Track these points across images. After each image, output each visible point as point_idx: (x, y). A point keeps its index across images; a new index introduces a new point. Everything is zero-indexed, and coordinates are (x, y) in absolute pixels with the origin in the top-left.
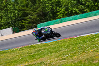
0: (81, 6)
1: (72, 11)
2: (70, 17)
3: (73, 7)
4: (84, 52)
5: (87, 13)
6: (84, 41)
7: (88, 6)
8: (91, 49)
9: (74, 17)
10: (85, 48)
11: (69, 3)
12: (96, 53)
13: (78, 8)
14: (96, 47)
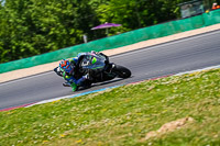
0: (38, 38)
1: (18, 48)
2: (16, 62)
3: (21, 40)
4: (46, 138)
5: (51, 53)
6: (46, 115)
7: (54, 37)
8: (62, 132)
9: (22, 61)
10: (48, 130)
11: (11, 31)
12: (71, 140)
13: (31, 42)
14: (72, 127)
